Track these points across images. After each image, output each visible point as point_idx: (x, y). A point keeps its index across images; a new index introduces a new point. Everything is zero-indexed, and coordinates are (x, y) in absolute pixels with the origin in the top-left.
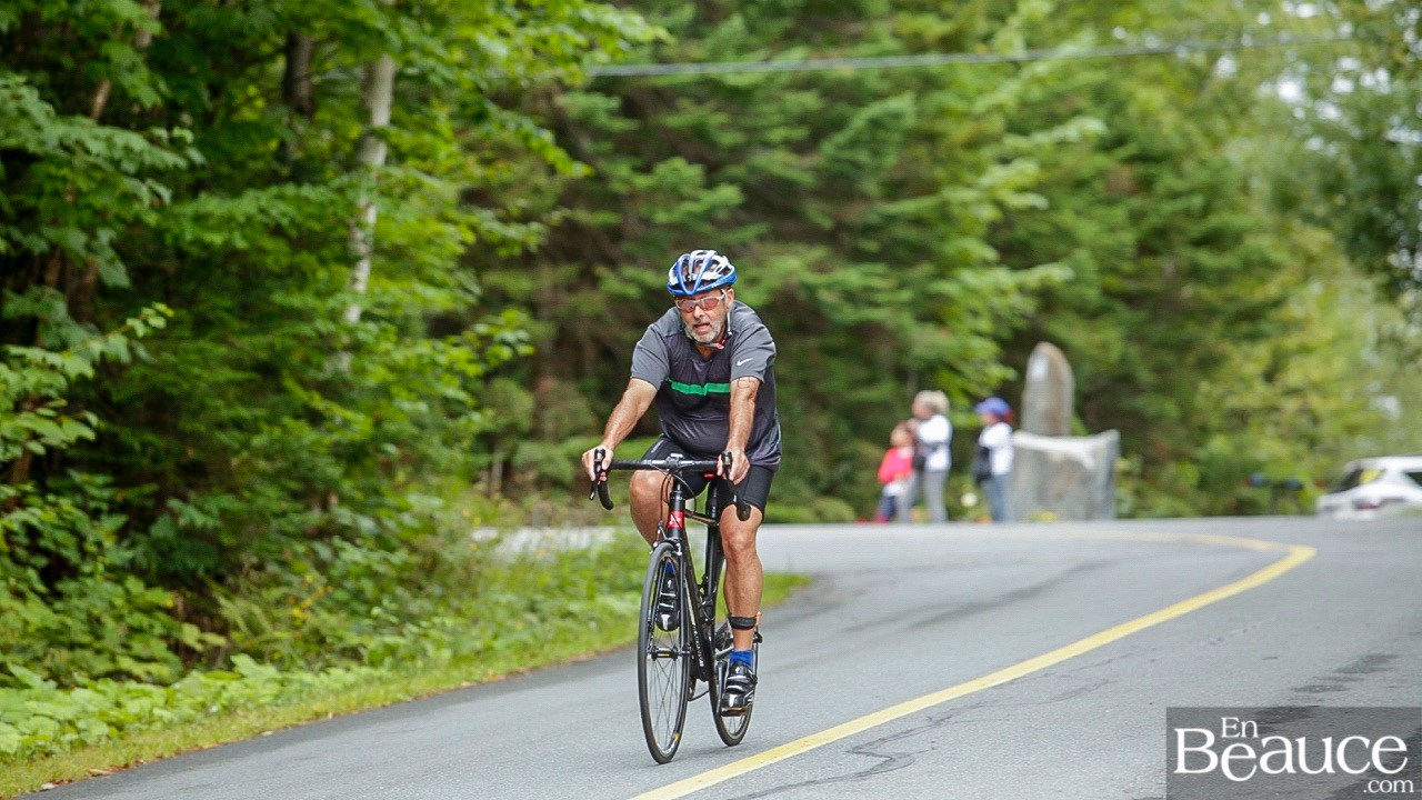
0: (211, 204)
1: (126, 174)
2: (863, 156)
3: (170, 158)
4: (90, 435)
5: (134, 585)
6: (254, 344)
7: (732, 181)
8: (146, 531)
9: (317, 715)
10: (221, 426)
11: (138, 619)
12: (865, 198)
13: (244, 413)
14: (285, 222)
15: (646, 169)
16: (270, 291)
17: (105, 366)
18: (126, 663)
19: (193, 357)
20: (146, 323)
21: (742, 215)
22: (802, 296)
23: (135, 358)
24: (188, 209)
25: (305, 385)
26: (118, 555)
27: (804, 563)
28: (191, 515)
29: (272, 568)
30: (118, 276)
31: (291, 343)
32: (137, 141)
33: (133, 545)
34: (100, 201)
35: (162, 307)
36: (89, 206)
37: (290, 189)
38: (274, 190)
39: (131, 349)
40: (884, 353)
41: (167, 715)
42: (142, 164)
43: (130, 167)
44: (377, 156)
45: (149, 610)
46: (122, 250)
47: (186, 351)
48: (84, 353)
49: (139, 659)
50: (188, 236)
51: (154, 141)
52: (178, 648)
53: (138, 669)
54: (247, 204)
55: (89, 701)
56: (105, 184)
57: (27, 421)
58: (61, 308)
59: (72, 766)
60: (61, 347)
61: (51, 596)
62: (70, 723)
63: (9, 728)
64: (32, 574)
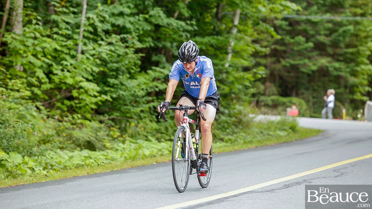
1: (180, 31)
2: (341, 38)
3: (190, 28)
7: (312, 42)
12: (341, 48)
14: (214, 44)
15: (293, 38)
21: (313, 50)
22: (325, 68)
27: (322, 127)
32: (183, 23)
34: (175, 36)
36: (172, 38)
37: (215, 37)
38: (212, 37)
40: (342, 82)
42: (184, 29)
43: (181, 29)
44: (235, 31)
51: (187, 24)
54: (206, 39)
55: (165, 145)
56: (175, 33)
57: (155, 83)
58: (164, 59)
59: (160, 159)
60: (164, 68)
61: (158, 122)
62: (160, 150)
63: (147, 150)
64: (154, 117)
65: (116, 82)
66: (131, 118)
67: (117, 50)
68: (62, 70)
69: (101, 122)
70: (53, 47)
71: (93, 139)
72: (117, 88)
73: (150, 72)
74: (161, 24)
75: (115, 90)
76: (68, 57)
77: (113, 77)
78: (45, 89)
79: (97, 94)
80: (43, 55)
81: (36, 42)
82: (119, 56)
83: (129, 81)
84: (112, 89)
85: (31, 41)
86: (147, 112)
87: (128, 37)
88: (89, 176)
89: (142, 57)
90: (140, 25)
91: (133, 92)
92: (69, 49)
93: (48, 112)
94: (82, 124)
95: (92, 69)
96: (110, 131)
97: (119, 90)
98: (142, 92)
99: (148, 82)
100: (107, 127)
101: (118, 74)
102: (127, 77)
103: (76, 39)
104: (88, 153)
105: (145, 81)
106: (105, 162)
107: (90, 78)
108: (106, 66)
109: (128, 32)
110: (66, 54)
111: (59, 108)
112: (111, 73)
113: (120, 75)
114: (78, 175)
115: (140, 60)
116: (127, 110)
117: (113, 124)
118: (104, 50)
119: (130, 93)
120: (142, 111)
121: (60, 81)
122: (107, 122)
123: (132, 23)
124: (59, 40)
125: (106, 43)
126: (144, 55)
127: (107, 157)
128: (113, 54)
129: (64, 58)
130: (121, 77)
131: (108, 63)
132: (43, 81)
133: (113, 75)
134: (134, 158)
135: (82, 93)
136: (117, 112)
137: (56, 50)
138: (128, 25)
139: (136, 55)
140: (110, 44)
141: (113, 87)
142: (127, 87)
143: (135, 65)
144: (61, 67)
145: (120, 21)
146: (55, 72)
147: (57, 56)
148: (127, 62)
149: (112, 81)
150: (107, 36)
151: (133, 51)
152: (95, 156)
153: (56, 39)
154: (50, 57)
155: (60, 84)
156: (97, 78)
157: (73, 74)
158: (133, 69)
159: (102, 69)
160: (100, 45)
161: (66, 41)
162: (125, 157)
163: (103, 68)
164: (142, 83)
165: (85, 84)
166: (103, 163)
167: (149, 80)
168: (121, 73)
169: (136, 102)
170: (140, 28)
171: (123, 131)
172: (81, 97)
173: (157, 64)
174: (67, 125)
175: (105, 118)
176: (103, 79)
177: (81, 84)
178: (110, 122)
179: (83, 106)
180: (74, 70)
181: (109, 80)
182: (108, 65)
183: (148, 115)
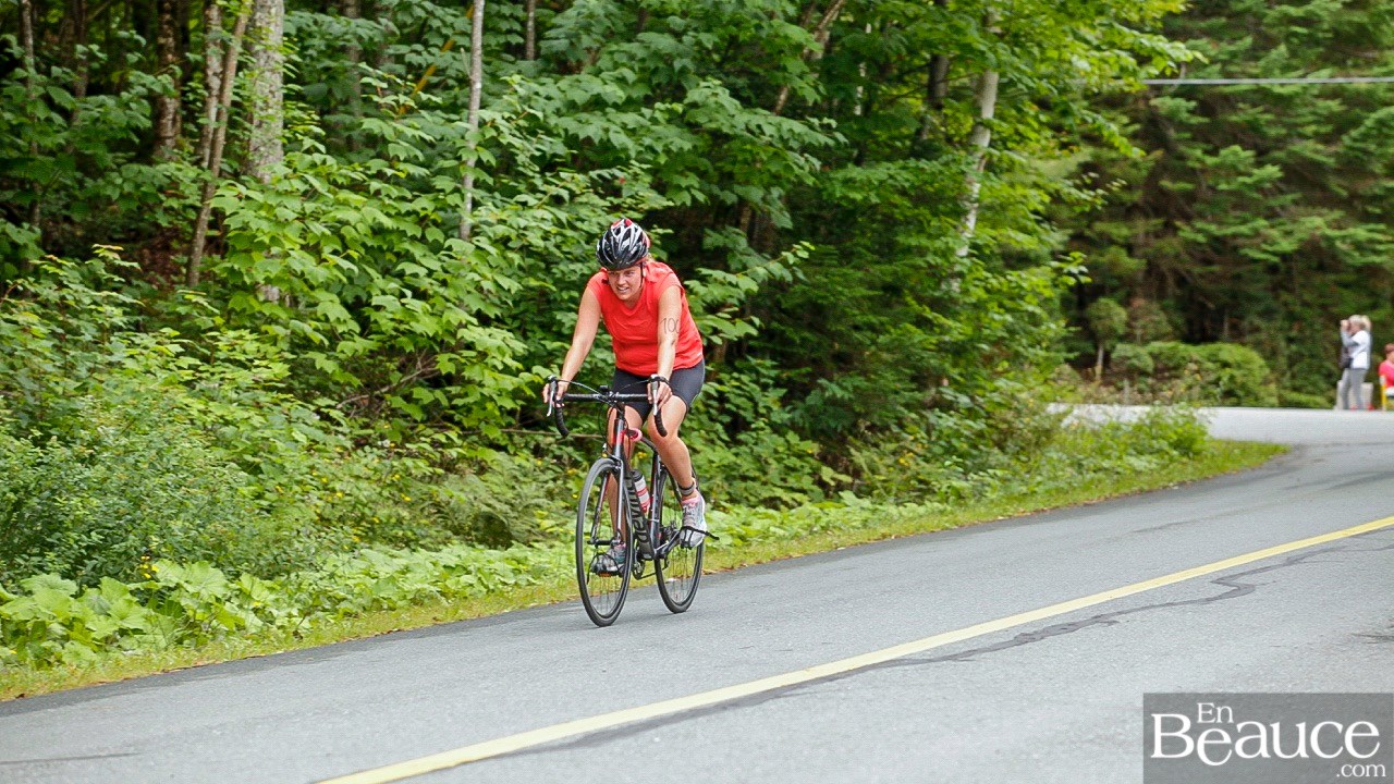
0: (855, 172)
1: (791, 149)
2: (1372, 146)
3: (823, 139)
4: (754, 332)
5: (792, 437)
6: (883, 271)
7: (1275, 162)
8: (803, 400)
9: (884, 536)
10: (857, 328)
11: (793, 462)
12: (1373, 176)
13: (873, 319)
14: (907, 185)
16: (896, 235)
17: (774, 285)
18: (779, 492)
19: (837, 279)
20: (795, 254)
21: (1283, 187)
22: (1324, 245)
23: (796, 280)
24: (840, 175)
25: (920, 300)
26: (780, 416)
28: (835, 390)
29: (895, 429)
30: (785, 221)
31: (908, 270)
32: (798, 126)
33: (792, 410)
34: (774, 168)
35: (806, 244)
36: (768, 172)
37: (912, 163)
38: (900, 163)
39: (790, 272)
40: (1385, 286)
41: (781, 532)
42: (803, 142)
43: (794, 144)
44: (984, 140)
45: (800, 456)
46: (792, 205)
48: (754, 275)
49: (790, 490)
50: (838, 195)
51: (811, 127)
52: (822, 484)
53: (786, 497)
54: (880, 172)
56: (776, 156)
57: (711, 321)
58: (743, 242)
60: (741, 270)
61: (731, 443)
64: (719, 427)
67: (582, 219)
68: (400, 294)
69: (538, 452)
70: (371, 220)
71: (498, 506)
73: (693, 284)
74: (725, 130)
76: (417, 251)
78: (351, 354)
79: (514, 364)
80: (339, 248)
81: (310, 206)
85: (295, 203)
87: (613, 176)
88: (438, 628)
89: (663, 237)
90: (659, 139)
92: (422, 221)
95: (495, 282)
100: (558, 469)
107: (493, 312)
109: (621, 161)
110: (413, 239)
111: (396, 413)
112: (564, 295)
114: (402, 627)
118: (535, 220)
121: (395, 329)
123: (632, 132)
124: (388, 196)
125: (546, 198)
126: (670, 231)
128: (569, 233)
129: (408, 251)
131: (557, 263)
132: (340, 329)
133: (569, 300)
135: (470, 362)
136: (591, 419)
137: (378, 228)
138: (619, 139)
140: (557, 201)
144: (395, 285)
145: (592, 127)
146: (378, 300)
147: (384, 246)
150: (547, 175)
152: (477, 565)
153: (378, 192)
155: (397, 337)
157: (433, 306)
159: (532, 283)
160: (523, 206)
161: (411, 201)
163: (538, 279)
165: (475, 334)
166: (504, 583)
170: (659, 148)
172: (466, 375)
173: (720, 258)
174: (418, 467)
175: (550, 440)
176: (541, 312)
177: (462, 333)
178: (570, 449)
179: (475, 403)
180: (442, 290)
181: (559, 316)
182: (554, 270)
183: (701, 423)
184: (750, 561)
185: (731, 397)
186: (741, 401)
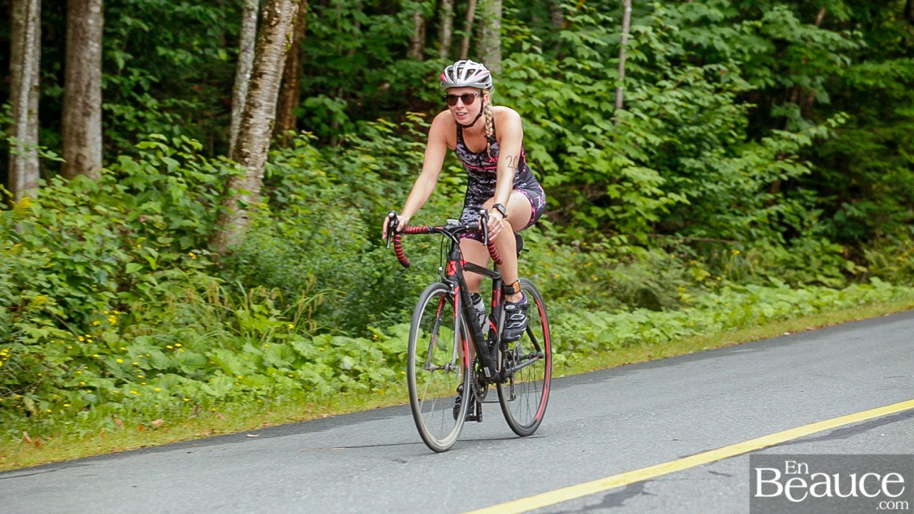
0: (869, 66)
1: (831, 51)
3: (851, 44)
4: (808, 172)
5: (825, 242)
6: (886, 132)
8: (831, 217)
9: (910, 307)
10: (868, 170)
11: (827, 258)
13: (880, 164)
14: (903, 75)
16: (894, 108)
17: (817, 140)
18: (821, 278)
20: (836, 121)
23: (831, 137)
24: (858, 68)
26: (819, 228)
28: (853, 211)
29: (890, 237)
30: (824, 98)
31: (903, 132)
32: (836, 36)
33: (825, 224)
34: (817, 64)
35: (844, 114)
36: (813, 66)
37: (906, 60)
38: (899, 60)
39: (829, 133)
41: (840, 303)
42: (838, 47)
43: (833, 48)
45: (832, 253)
46: (827, 87)
47: (853, 134)
48: (808, 134)
49: (827, 276)
50: (858, 81)
51: (844, 36)
52: (845, 272)
53: (826, 281)
54: (886, 67)
55: (805, 295)
56: (821, 56)
57: (780, 164)
58: (797, 113)
59: (798, 325)
60: (797, 131)
61: (788, 245)
62: (796, 305)
63: (769, 306)
64: (779, 235)
65: (698, 164)
66: (732, 239)
67: (697, 97)
68: (586, 146)
69: (669, 249)
70: (566, 98)
71: (652, 284)
72: (699, 178)
73: (767, 140)
74: (789, 38)
75: (696, 181)
76: (596, 117)
77: (691, 154)
78: (553, 184)
79: (659, 192)
80: (545, 115)
81: (531, 89)
82: (702, 109)
83: (725, 161)
84: (689, 181)
85: (522, 86)
86: (764, 224)
87: (719, 69)
88: (652, 363)
89: (749, 110)
90: (745, 44)
91: (733, 185)
92: (598, 99)
93: (559, 232)
94: (629, 255)
95: (646, 139)
96: (688, 267)
97: (703, 181)
98: (752, 183)
99: (766, 162)
100: (681, 261)
101: (700, 147)
102: (721, 154)
103: (612, 79)
104: (647, 316)
105: (758, 159)
106: (682, 333)
107: (644, 158)
108: (675, 131)
109: (720, 58)
110: (592, 110)
111: (580, 223)
112: (687, 147)
113: (705, 149)
114: (630, 361)
115: (746, 116)
116: (721, 223)
117: (694, 253)
118: (671, 99)
119: (727, 186)
120: (753, 224)
121: (581, 168)
122: (680, 250)
123: (727, 40)
124: (577, 82)
125: (675, 84)
126: (754, 105)
127: (687, 324)
128: (690, 106)
129: (589, 118)
130: (708, 154)
131: (680, 126)
132: (546, 168)
133: (691, 150)
134: (742, 324)
135: (629, 190)
136: (701, 229)
137: (571, 102)
138: (720, 45)
139: (738, 106)
140: (683, 85)
141: (690, 175)
142: (720, 174)
143: (737, 126)
144: (582, 139)
145: (702, 37)
146: (571, 149)
147: (574, 115)
148: (718, 122)
149: (689, 163)
150: (676, 68)
151: (731, 98)
152: (661, 322)
153: (571, 79)
154: (559, 119)
155: (581, 174)
156: (658, 158)
157: (606, 153)
158: (731, 136)
159: (666, 139)
160: (662, 88)
161: (590, 85)
162: (723, 322)
163: (670, 136)
164: (753, 164)
165: (633, 172)
166: (678, 335)
167: (766, 157)
168: (708, 147)
169: (740, 206)
170: (746, 50)
171: (715, 267)
172: (625, 199)
173: (782, 123)
174: (601, 258)
175: (676, 242)
176: (670, 159)
177: (625, 171)
178: (688, 248)
179: (631, 217)
180: (611, 143)
181: (683, 160)
182: (680, 131)
183: (767, 231)
184: (831, 323)
185: (786, 215)
186: (793, 218)
